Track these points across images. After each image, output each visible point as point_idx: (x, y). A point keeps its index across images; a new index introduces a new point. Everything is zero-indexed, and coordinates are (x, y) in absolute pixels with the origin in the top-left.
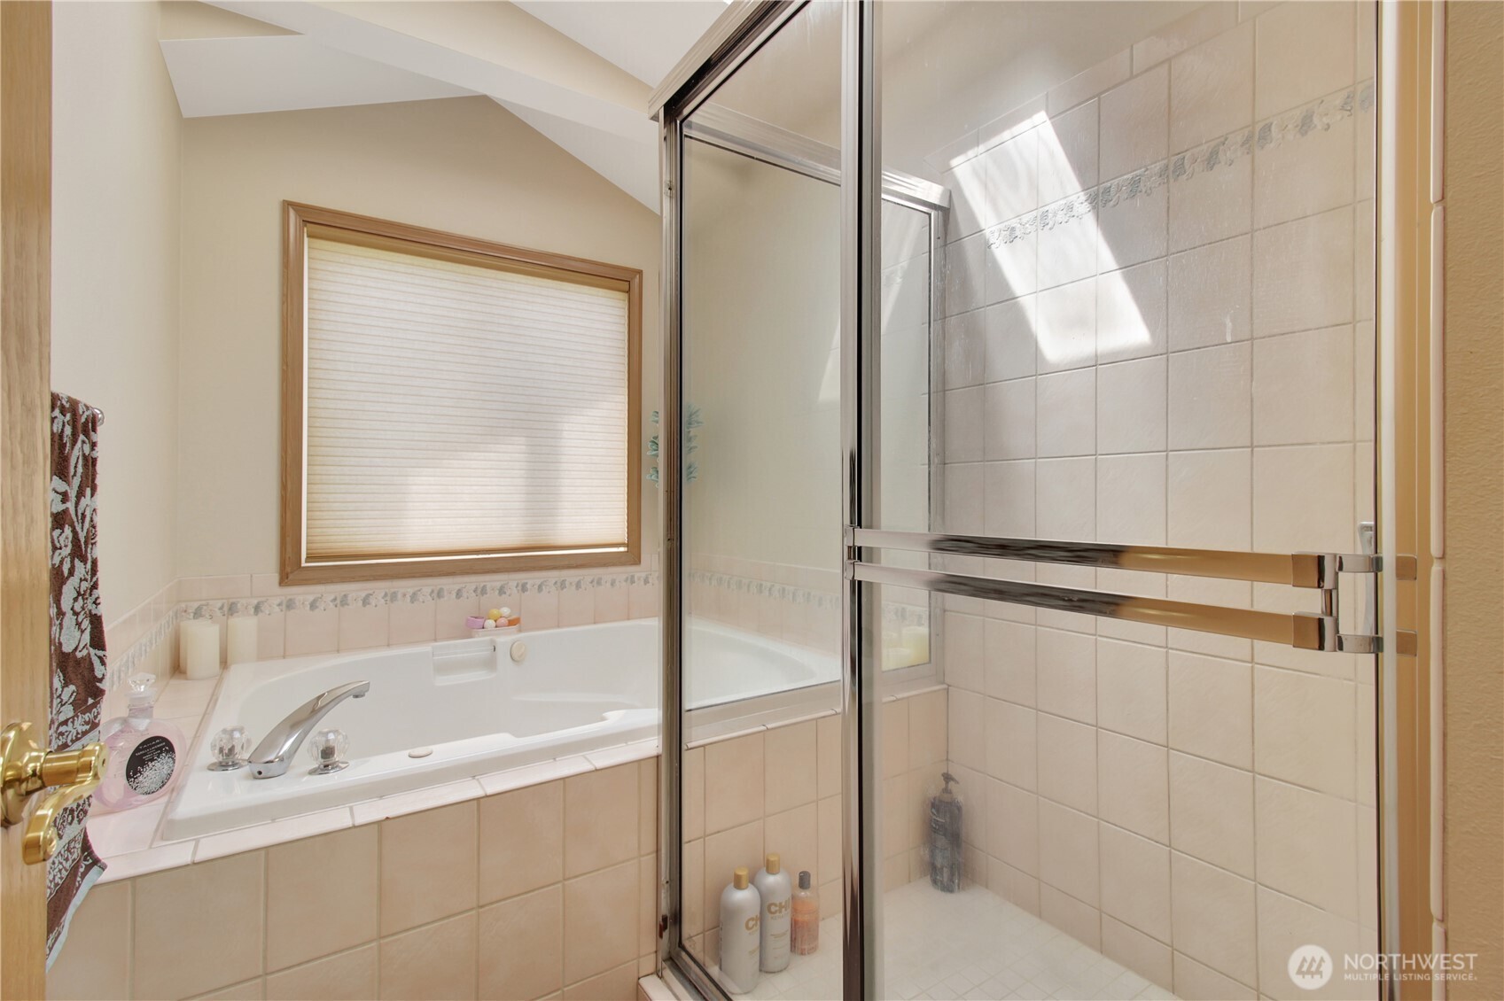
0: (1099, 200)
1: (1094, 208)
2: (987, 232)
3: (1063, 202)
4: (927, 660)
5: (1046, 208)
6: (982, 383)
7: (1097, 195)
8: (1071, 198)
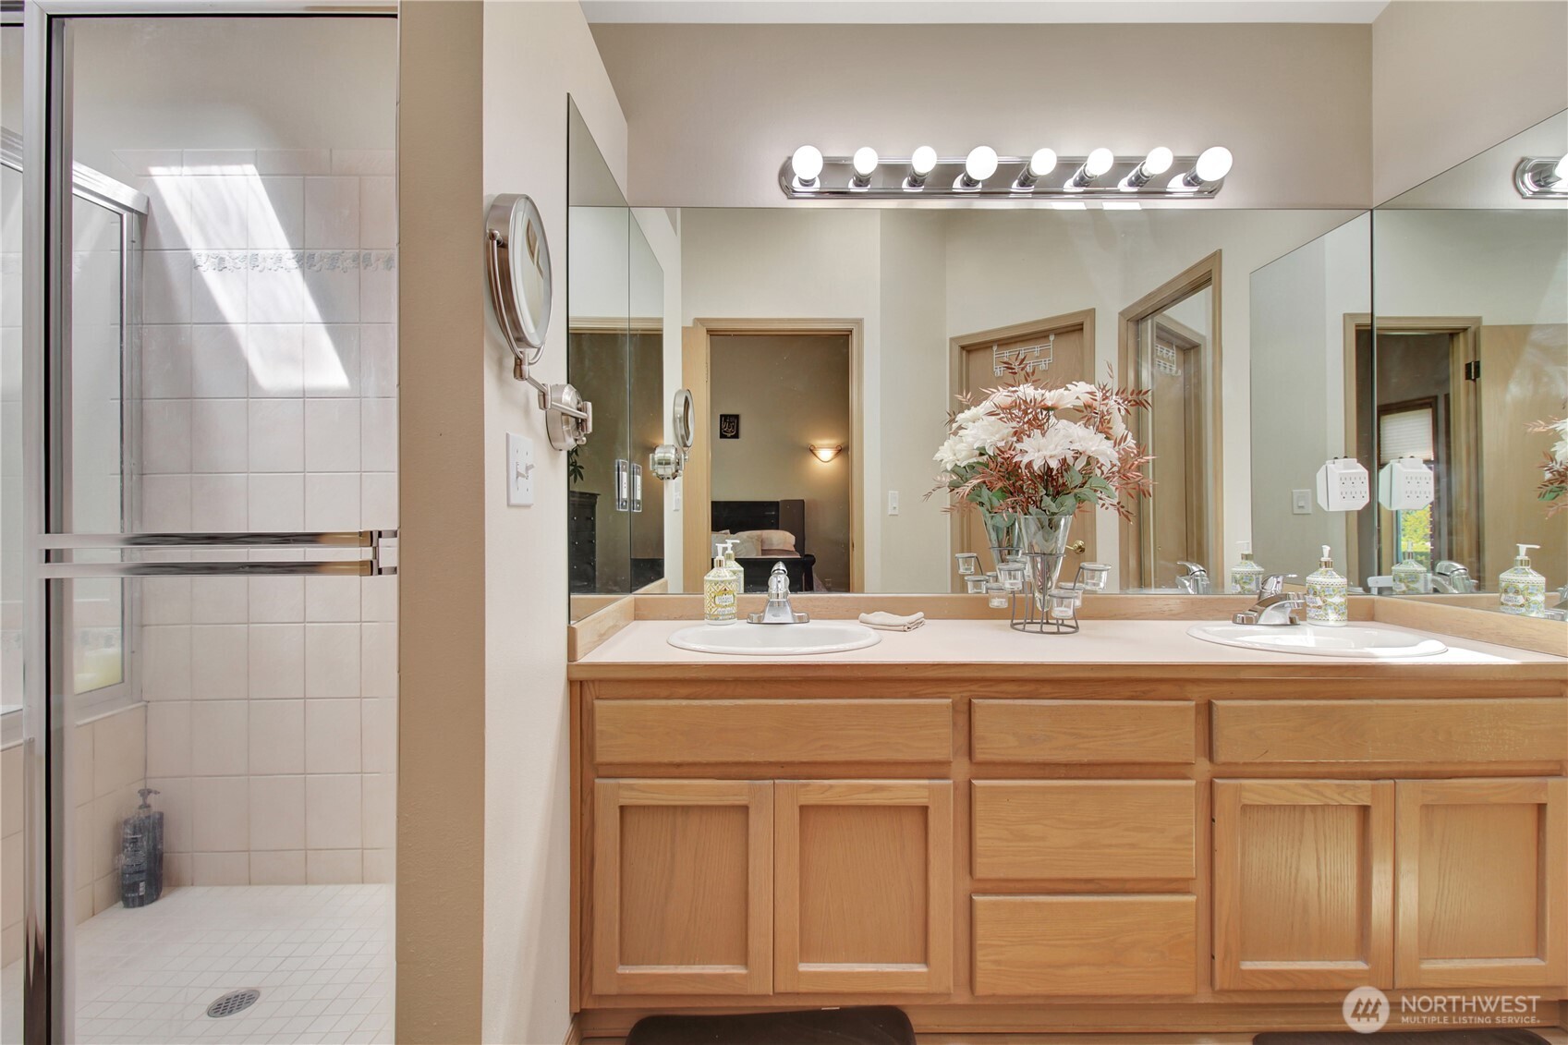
0: (305, 261)
1: (300, 267)
2: (194, 252)
3: (273, 252)
4: (119, 679)
5: (256, 252)
6: (187, 395)
7: (303, 256)
8: (280, 251)
